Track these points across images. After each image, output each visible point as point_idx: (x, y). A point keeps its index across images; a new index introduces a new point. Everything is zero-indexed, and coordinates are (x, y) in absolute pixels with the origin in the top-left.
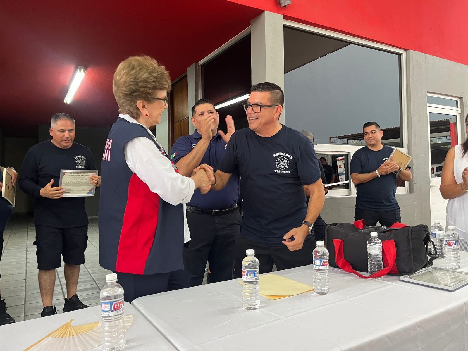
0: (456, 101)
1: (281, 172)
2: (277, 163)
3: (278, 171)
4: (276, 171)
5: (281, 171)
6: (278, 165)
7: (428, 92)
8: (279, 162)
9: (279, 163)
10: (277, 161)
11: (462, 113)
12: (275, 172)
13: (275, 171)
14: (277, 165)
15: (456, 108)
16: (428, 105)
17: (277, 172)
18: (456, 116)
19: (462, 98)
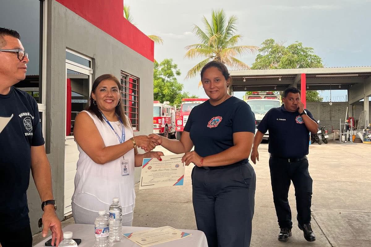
0: (89, 61)
3: (28, 134)
7: (67, 48)
10: (24, 123)
11: (93, 74)
15: (89, 68)
16: (67, 61)
18: (89, 76)
19: (94, 59)
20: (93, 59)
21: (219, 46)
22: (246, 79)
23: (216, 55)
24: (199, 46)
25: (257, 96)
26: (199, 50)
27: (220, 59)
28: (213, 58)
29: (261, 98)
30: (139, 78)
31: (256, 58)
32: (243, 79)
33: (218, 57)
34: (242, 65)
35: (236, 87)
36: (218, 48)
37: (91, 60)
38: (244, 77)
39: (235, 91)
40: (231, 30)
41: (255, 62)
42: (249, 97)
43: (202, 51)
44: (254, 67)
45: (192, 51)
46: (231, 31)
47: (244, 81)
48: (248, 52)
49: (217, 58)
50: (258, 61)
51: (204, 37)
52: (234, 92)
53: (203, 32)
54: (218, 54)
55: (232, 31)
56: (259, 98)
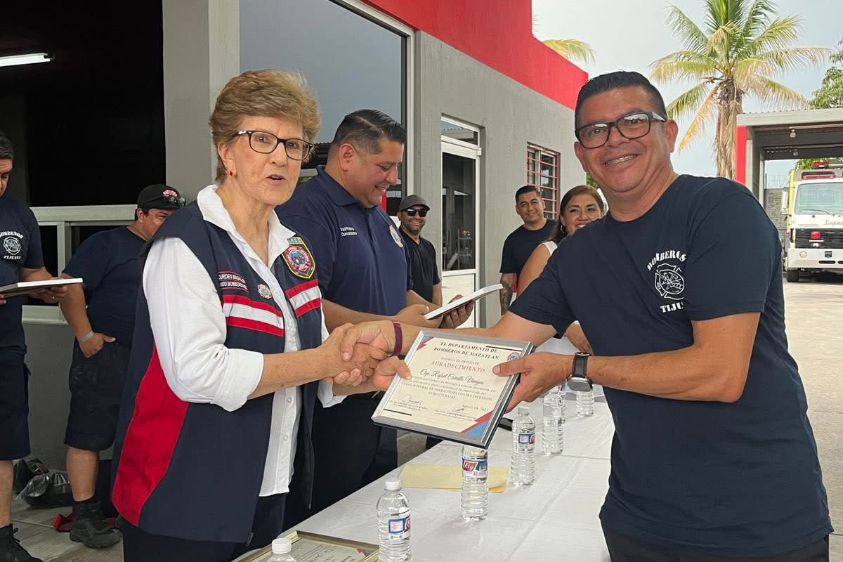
0: (475, 132)
1: (679, 308)
2: (659, 286)
3: (671, 307)
4: (666, 309)
5: (678, 304)
6: (663, 292)
7: (443, 115)
8: (662, 281)
9: (664, 283)
10: (658, 281)
11: (483, 157)
12: (664, 311)
13: (663, 308)
14: (661, 290)
15: (474, 146)
16: (443, 138)
17: (669, 310)
18: (474, 160)
19: (484, 128)
20: (481, 128)
21: (730, 53)
22: (796, 131)
23: (722, 75)
24: (682, 57)
25: (824, 170)
26: (682, 66)
27: (733, 85)
28: (716, 81)
29: (835, 177)
30: (559, 154)
31: (825, 77)
32: (790, 131)
33: (728, 80)
34: (789, 96)
35: (772, 150)
36: (728, 57)
37: (477, 130)
38: (791, 128)
39: (768, 159)
40: (761, 13)
41: (820, 86)
42: (804, 174)
43: (689, 67)
44: (819, 101)
45: (664, 67)
46: (762, 16)
47: (793, 135)
48: (804, 64)
49: (726, 82)
50: (830, 85)
51: (695, 32)
52: (766, 161)
53: (691, 23)
54: (727, 71)
55: (765, 15)
56: (828, 177)
